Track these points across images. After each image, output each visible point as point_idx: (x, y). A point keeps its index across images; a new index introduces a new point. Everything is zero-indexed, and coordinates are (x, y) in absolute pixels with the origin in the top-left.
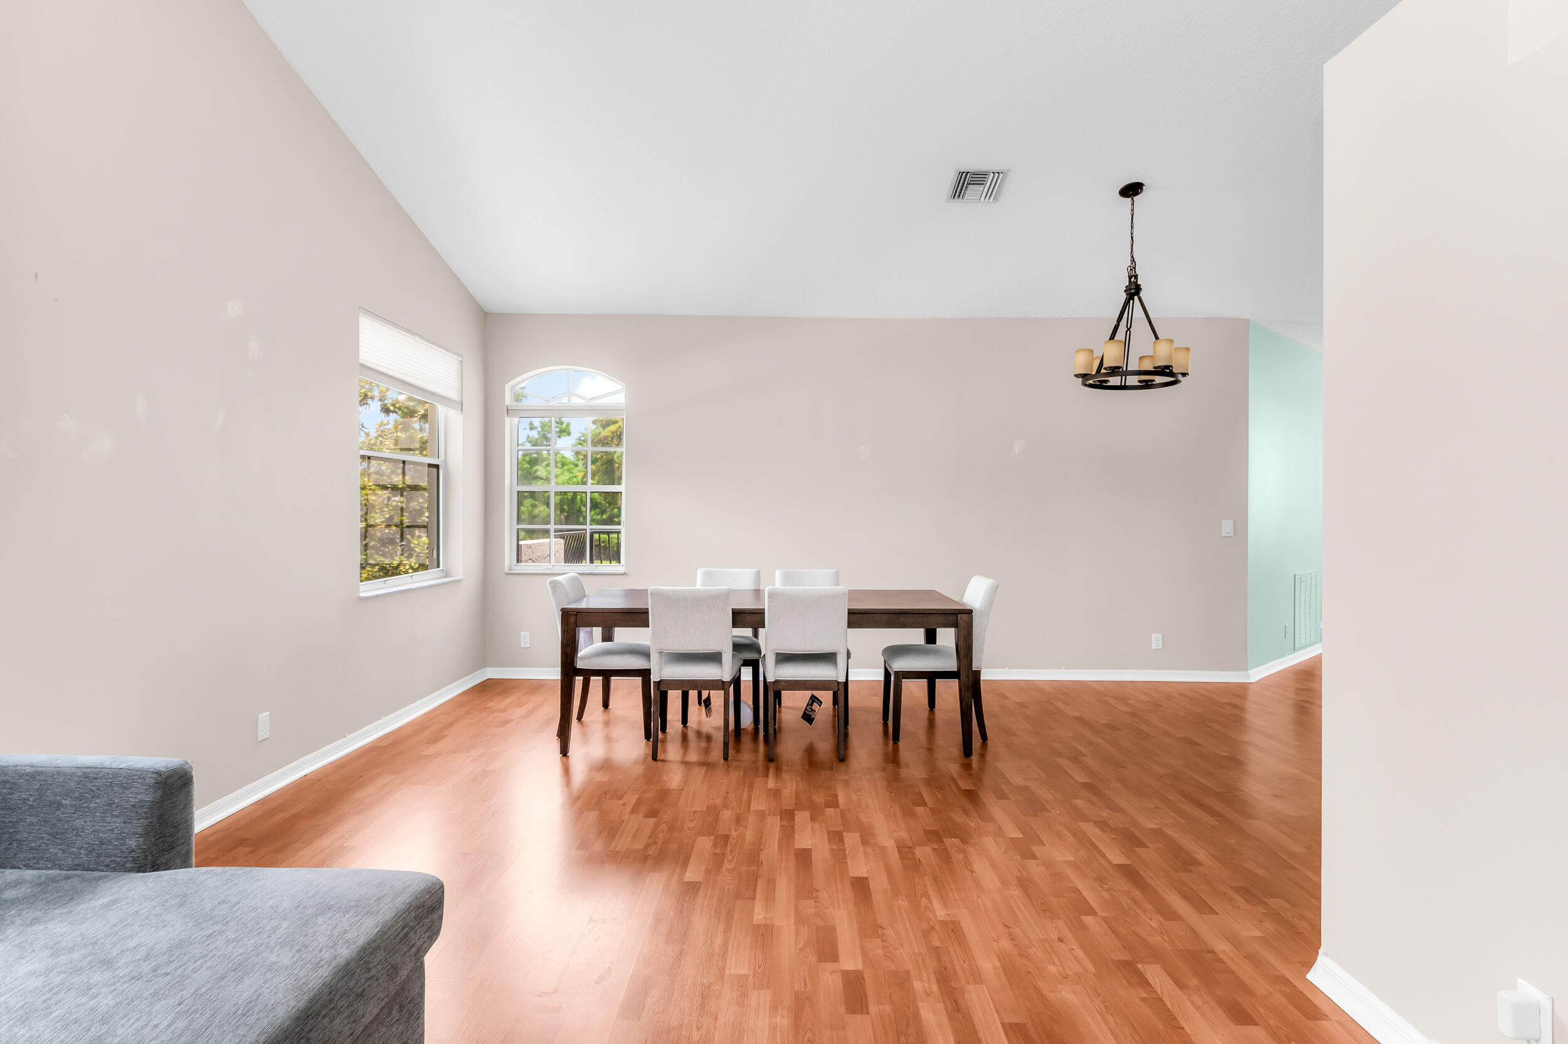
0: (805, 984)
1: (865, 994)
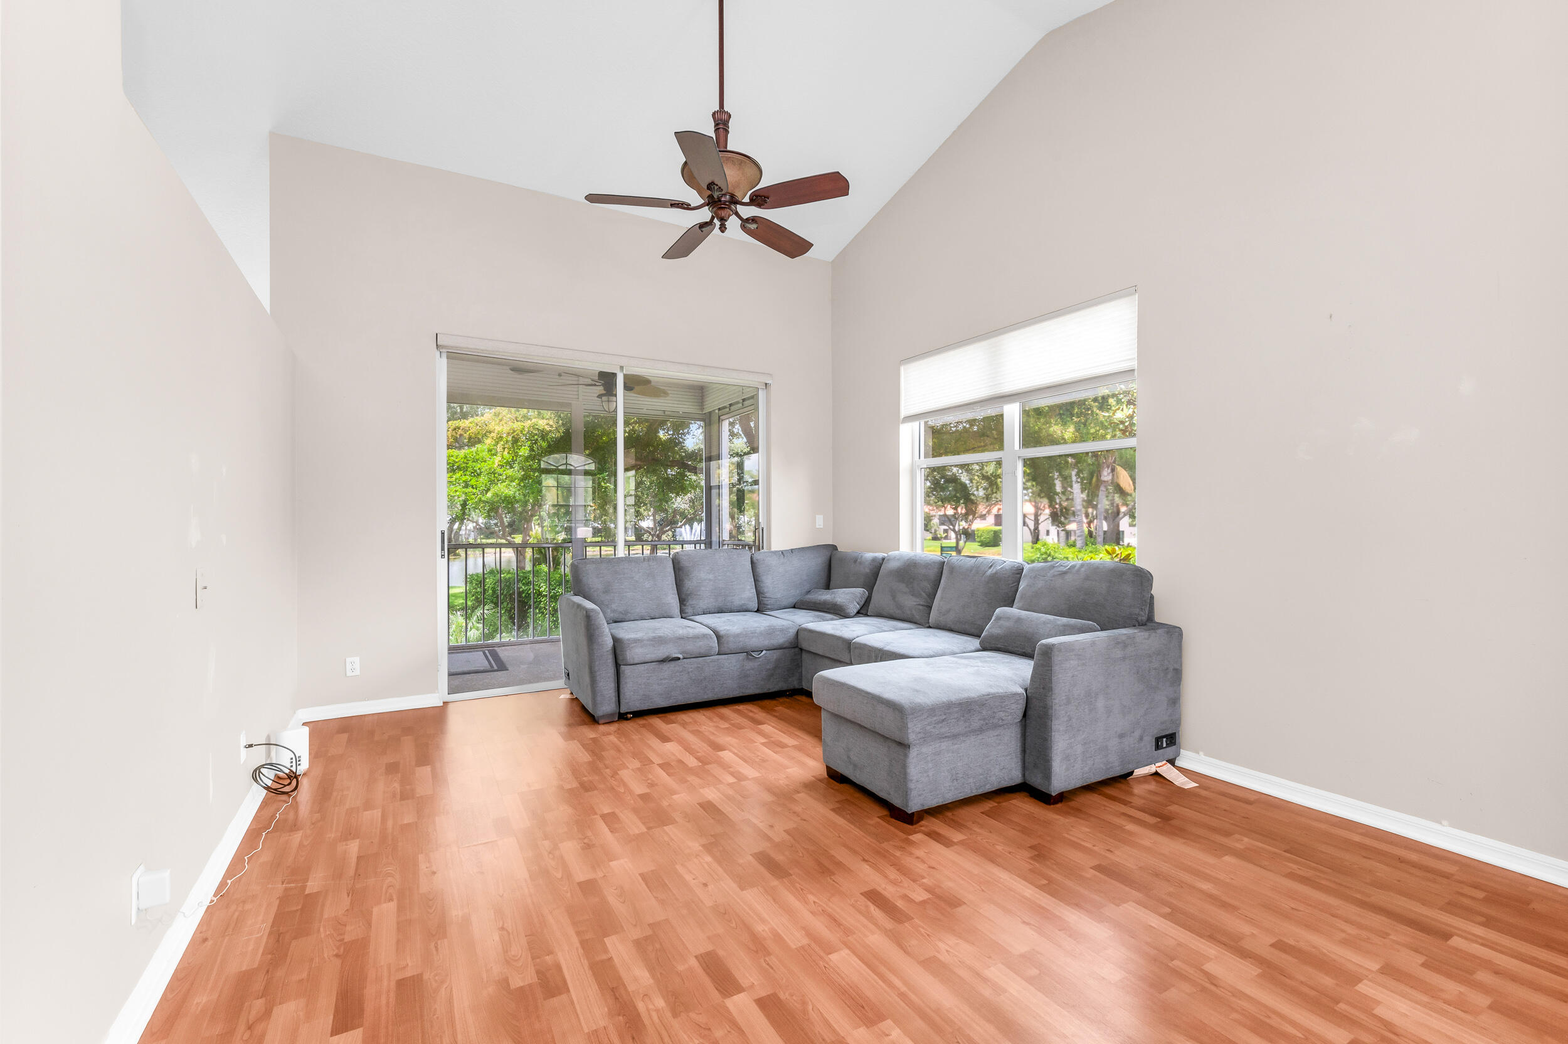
0: (768, 964)
1: (707, 973)
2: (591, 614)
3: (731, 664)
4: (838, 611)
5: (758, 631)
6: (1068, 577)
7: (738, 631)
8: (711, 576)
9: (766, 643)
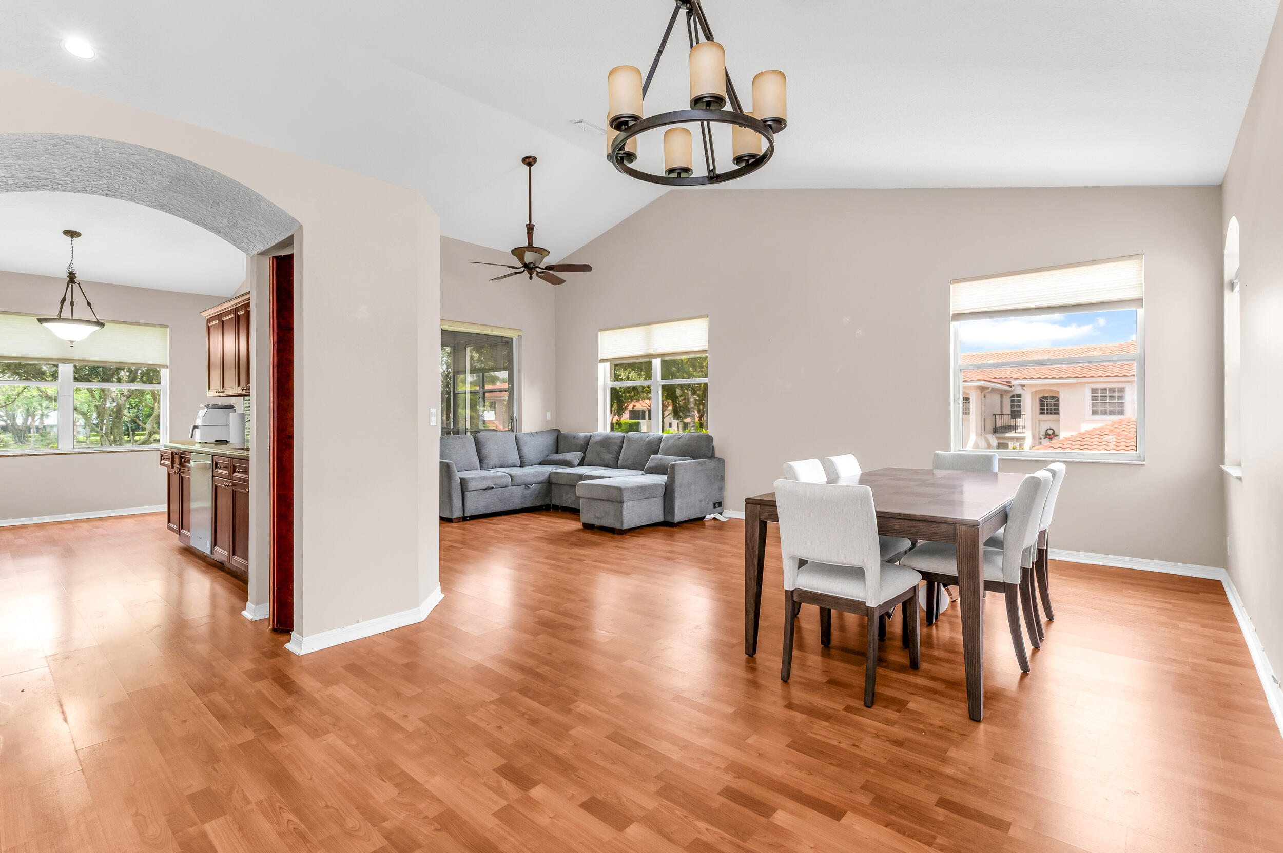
2: (450, 465)
3: (518, 491)
4: (568, 464)
5: (530, 474)
6: (681, 440)
7: (521, 474)
8: (496, 447)
9: (535, 480)
